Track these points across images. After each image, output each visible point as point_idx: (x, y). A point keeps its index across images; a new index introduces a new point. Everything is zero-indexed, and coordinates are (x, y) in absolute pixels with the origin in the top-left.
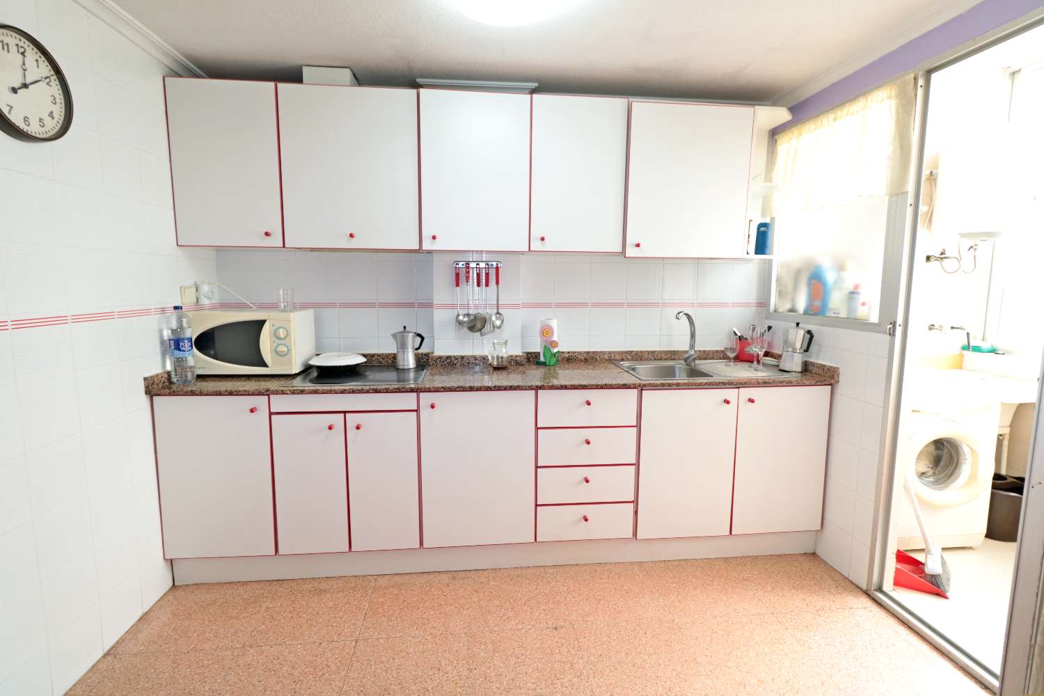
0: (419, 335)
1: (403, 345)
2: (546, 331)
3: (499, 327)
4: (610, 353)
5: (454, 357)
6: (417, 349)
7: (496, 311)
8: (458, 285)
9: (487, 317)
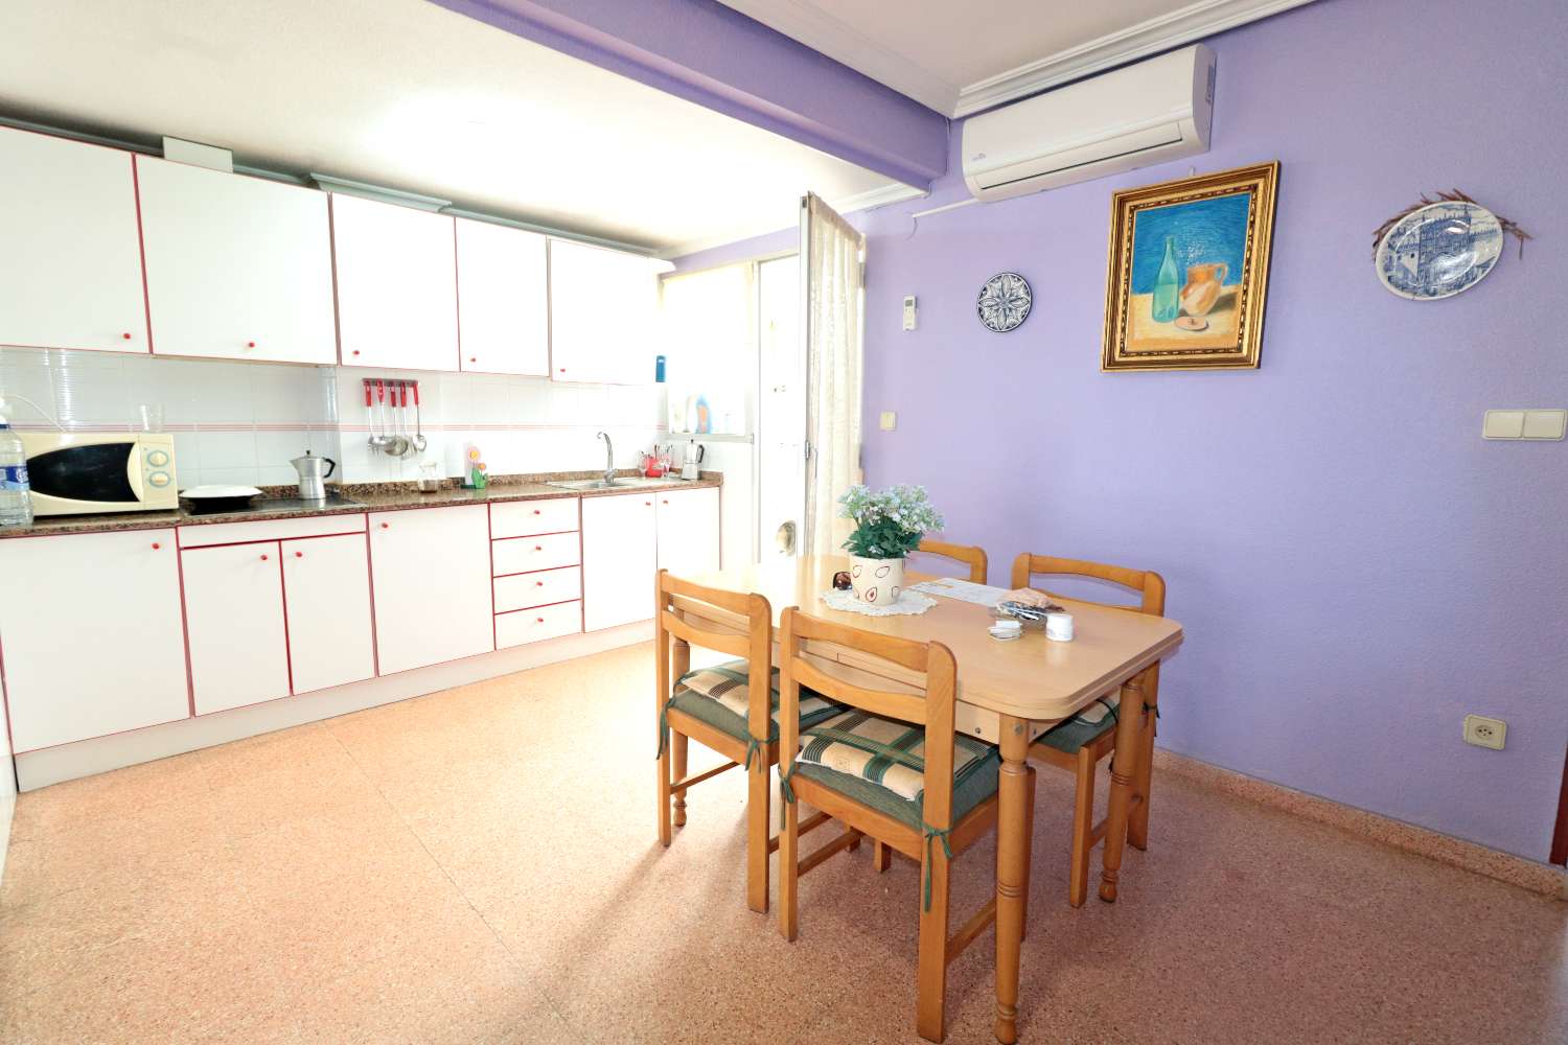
0: (328, 460)
1: (311, 472)
2: (472, 453)
3: (423, 450)
4: (534, 475)
5: (369, 484)
6: (326, 477)
7: (416, 433)
8: (369, 404)
9: (408, 439)
